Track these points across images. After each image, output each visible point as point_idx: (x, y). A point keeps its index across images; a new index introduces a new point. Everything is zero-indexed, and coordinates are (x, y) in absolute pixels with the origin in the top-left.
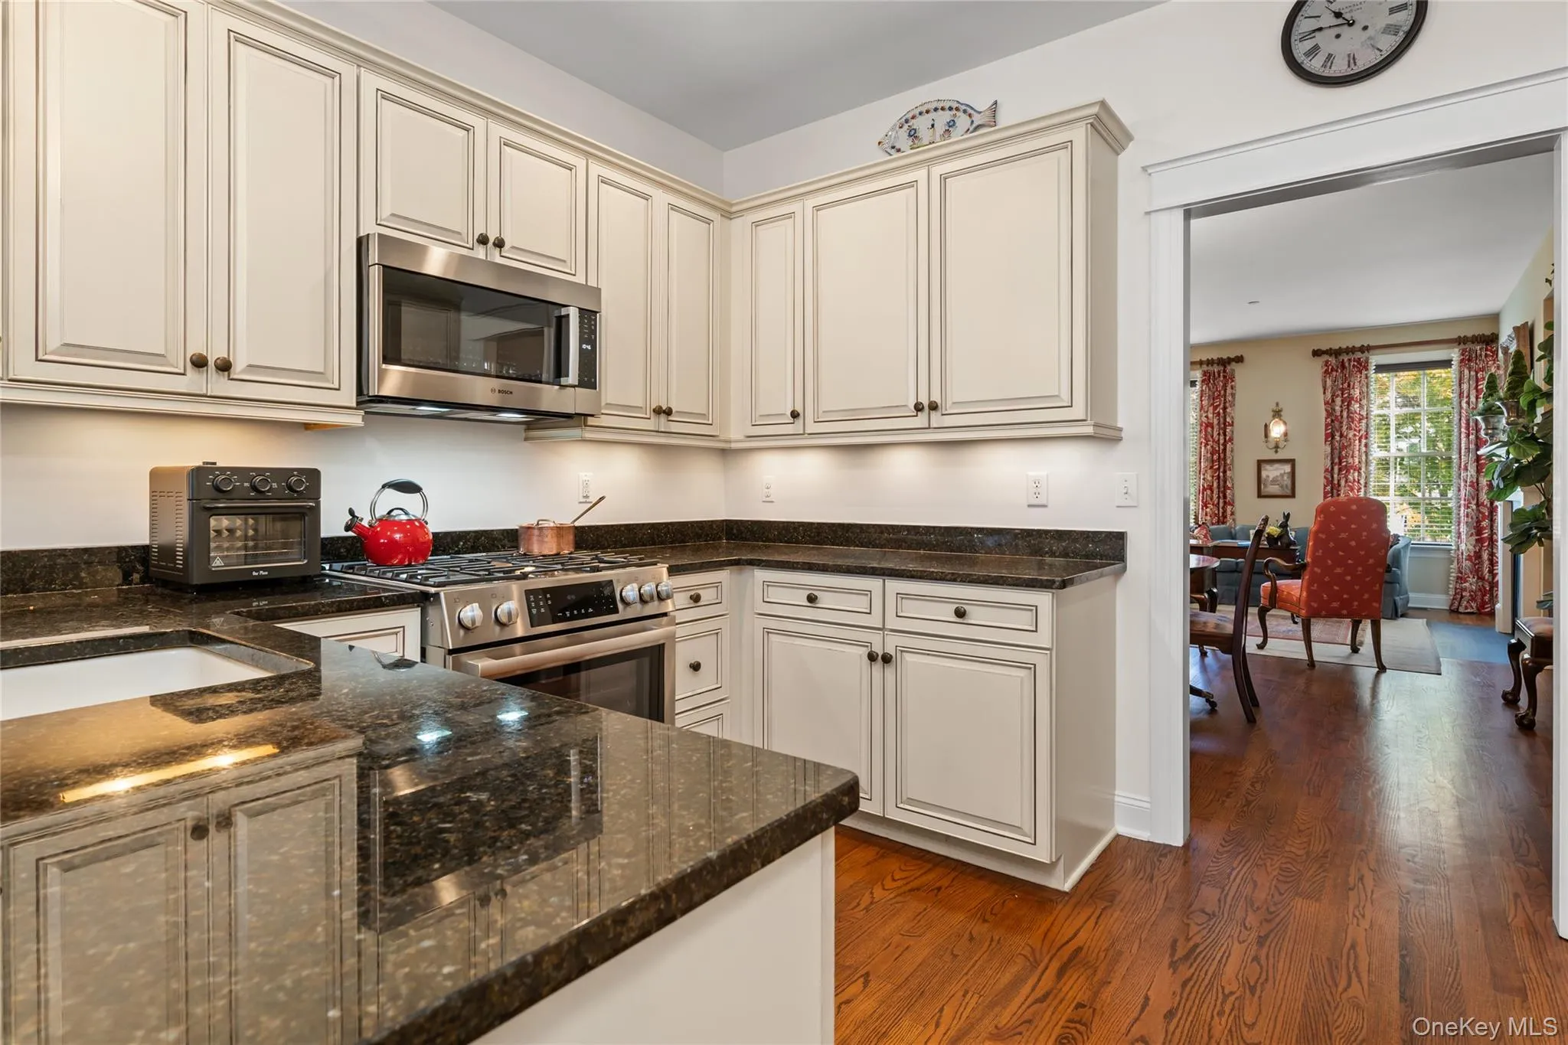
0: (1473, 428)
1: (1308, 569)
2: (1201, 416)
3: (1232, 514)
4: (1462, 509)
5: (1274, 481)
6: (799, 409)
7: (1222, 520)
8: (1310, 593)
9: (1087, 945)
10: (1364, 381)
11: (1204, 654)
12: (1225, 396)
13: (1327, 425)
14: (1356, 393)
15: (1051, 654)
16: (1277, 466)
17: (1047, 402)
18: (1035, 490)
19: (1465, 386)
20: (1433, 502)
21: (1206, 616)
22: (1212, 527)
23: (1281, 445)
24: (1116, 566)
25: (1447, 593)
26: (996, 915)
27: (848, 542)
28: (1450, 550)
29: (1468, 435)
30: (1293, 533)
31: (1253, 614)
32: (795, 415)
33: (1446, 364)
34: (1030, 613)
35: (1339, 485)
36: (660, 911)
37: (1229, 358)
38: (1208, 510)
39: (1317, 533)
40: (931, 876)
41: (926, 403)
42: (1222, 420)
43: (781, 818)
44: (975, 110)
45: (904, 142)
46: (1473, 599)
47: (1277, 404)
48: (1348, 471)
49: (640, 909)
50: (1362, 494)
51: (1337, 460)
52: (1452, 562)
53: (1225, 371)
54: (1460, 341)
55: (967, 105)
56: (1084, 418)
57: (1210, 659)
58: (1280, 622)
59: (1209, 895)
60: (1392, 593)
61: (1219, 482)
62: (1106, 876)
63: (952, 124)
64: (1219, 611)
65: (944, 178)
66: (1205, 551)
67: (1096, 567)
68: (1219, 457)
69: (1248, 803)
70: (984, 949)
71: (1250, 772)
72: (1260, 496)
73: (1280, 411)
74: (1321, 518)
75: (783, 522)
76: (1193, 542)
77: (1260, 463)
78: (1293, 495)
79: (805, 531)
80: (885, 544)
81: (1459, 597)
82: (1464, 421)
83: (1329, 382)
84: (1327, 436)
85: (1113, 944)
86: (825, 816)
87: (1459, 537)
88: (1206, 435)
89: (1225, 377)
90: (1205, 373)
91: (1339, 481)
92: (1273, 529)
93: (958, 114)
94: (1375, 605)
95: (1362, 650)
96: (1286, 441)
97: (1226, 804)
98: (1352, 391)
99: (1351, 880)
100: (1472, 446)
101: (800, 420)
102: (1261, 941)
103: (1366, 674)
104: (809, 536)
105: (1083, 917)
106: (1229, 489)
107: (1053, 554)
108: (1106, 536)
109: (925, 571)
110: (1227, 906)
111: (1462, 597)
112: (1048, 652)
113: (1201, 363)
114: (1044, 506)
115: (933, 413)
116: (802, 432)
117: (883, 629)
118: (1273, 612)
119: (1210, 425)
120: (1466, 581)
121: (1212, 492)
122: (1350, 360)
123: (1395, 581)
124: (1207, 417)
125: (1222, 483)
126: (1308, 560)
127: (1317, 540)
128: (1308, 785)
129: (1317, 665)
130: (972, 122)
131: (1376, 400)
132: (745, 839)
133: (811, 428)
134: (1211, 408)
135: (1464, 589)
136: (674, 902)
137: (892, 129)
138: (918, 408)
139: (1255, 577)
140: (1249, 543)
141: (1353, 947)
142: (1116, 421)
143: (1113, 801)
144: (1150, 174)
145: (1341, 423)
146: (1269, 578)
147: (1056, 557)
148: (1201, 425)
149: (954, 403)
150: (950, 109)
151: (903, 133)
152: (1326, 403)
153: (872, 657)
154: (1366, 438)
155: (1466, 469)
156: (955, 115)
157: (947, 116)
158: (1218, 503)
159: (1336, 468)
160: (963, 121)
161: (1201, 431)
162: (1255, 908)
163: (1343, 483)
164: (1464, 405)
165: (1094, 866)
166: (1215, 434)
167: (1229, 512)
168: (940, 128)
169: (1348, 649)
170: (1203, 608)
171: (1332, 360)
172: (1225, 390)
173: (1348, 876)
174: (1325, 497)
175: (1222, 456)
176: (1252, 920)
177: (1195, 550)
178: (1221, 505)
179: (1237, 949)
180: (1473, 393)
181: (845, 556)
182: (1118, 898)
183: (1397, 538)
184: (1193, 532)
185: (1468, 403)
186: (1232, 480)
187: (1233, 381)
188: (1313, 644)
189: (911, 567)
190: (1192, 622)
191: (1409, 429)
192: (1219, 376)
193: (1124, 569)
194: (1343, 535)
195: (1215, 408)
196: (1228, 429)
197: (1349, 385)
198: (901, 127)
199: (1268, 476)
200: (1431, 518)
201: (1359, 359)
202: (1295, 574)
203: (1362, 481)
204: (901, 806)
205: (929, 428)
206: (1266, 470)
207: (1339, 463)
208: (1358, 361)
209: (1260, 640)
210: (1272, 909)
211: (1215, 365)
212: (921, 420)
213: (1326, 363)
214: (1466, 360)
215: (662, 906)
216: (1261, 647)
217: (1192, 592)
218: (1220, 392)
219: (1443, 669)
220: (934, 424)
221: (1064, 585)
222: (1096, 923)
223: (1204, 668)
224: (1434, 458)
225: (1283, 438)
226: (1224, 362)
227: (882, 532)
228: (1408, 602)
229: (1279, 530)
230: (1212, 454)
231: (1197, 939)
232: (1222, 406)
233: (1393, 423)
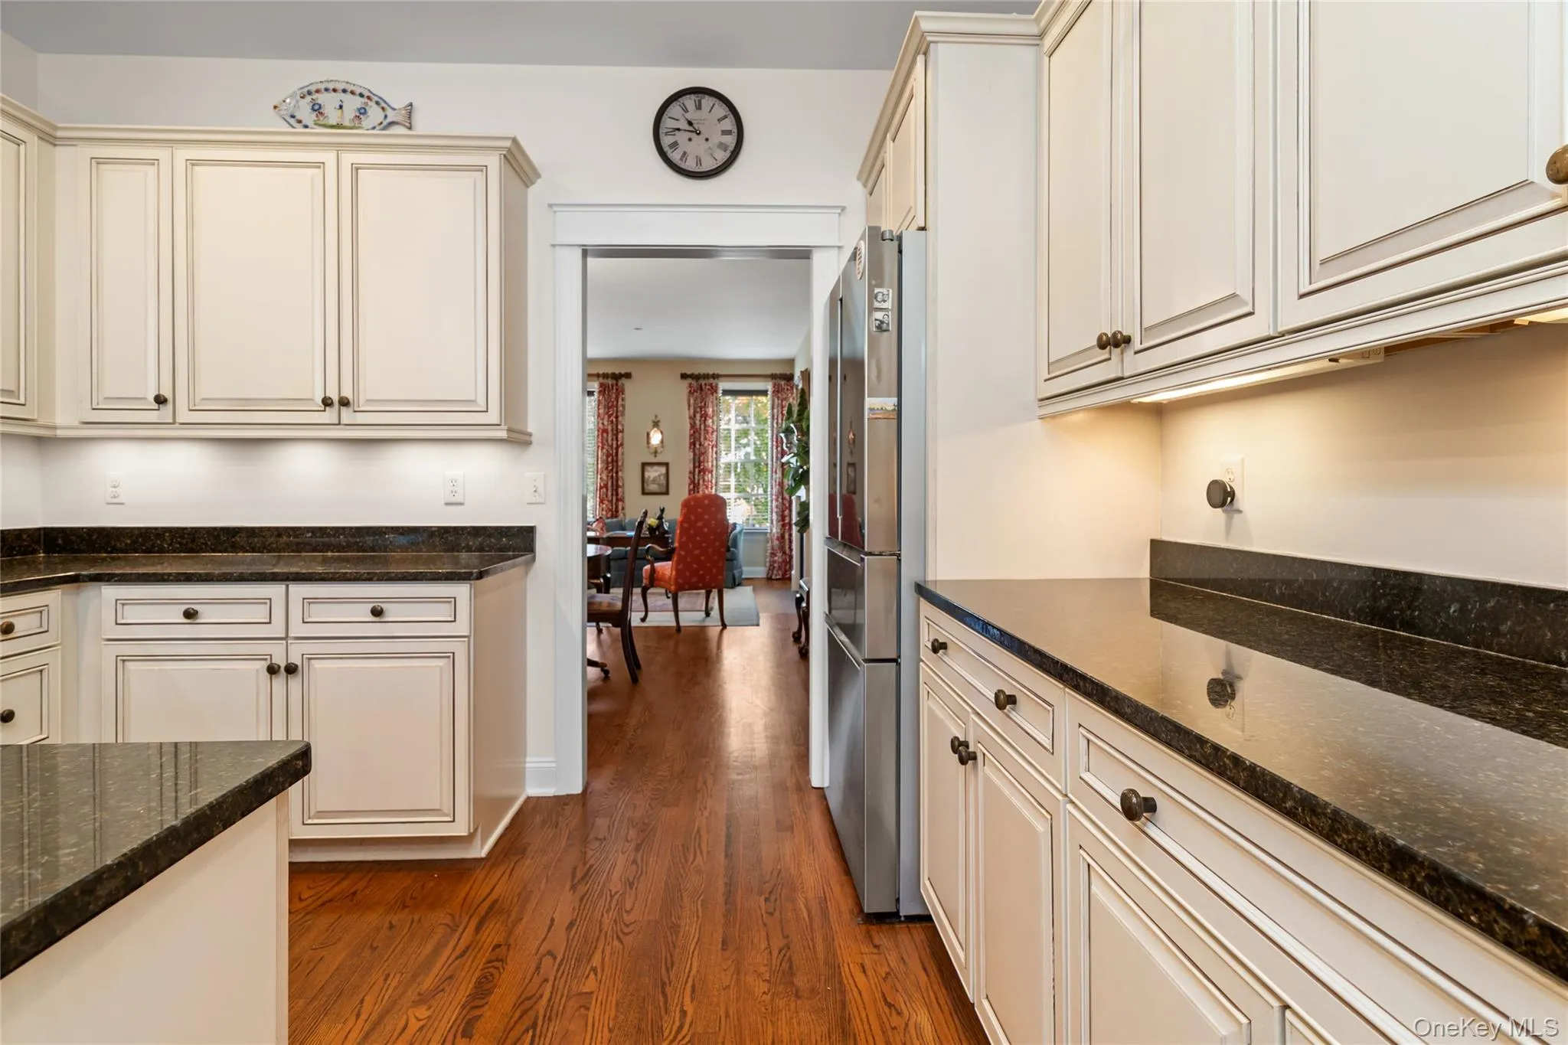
0: (779, 442)
1: (676, 552)
2: (598, 423)
3: (623, 509)
4: (774, 502)
5: (654, 481)
6: (166, 392)
7: (615, 514)
8: (677, 570)
9: (502, 896)
10: (715, 402)
11: (600, 631)
12: (617, 406)
13: (691, 435)
14: (710, 411)
15: (469, 641)
16: (656, 468)
17: (465, 405)
18: (451, 489)
19: (775, 411)
20: (760, 497)
21: (603, 598)
22: (607, 521)
23: (659, 451)
24: (527, 557)
25: (765, 566)
26: (415, 898)
27: (235, 548)
28: (766, 533)
29: (777, 448)
30: (668, 524)
31: (637, 594)
32: (160, 400)
33: (764, 393)
34: (447, 605)
35: (699, 483)
36: (127, 879)
37: (620, 373)
38: (604, 506)
39: (682, 523)
40: (345, 884)
41: (335, 399)
42: (615, 427)
43: (241, 785)
44: (389, 106)
45: (306, 114)
46: (780, 568)
47: (656, 416)
48: (704, 473)
49: (108, 878)
50: (713, 492)
51: (697, 464)
52: (768, 542)
53: (617, 385)
54: (773, 377)
55: (380, 98)
56: (499, 423)
57: (604, 636)
58: (658, 599)
59: (601, 823)
60: (732, 569)
61: (612, 482)
62: (519, 834)
63: (362, 112)
64: (613, 593)
65: (356, 169)
66: (601, 541)
67: (509, 558)
68: (613, 459)
69: (631, 746)
70: (405, 931)
71: (633, 722)
72: (644, 493)
73: (658, 421)
74: (685, 510)
75: (139, 529)
76: (591, 534)
77: (644, 465)
78: (667, 493)
79: (173, 537)
80: (283, 548)
81: (772, 567)
82: (775, 436)
83: (692, 401)
84: (691, 444)
85: (525, 887)
86: (281, 779)
87: (772, 523)
88: (602, 439)
89: (617, 390)
90: (601, 385)
91: (699, 480)
92: (652, 521)
93: (370, 103)
94: (720, 577)
95: (712, 613)
96: (662, 447)
97: (615, 751)
98: (707, 410)
99: (699, 786)
100: (779, 456)
101: (170, 406)
102: (637, 849)
103: (714, 632)
104: (179, 543)
105: (499, 873)
106: (620, 487)
107: (469, 549)
108: (518, 530)
109: (338, 573)
110: (615, 829)
111: (774, 567)
112: (466, 639)
113: (598, 375)
114: (461, 504)
115: (343, 409)
116: (171, 421)
117: (286, 638)
118: (651, 591)
119: (605, 431)
120: (776, 556)
121: (607, 490)
122: (705, 384)
123: (732, 559)
124: (603, 424)
125: (614, 483)
126: (676, 545)
127: (682, 529)
128: (674, 722)
129: (682, 629)
130: (386, 117)
131: (724, 418)
132: (207, 806)
133: (183, 415)
134: (606, 416)
135: (774, 562)
136: (141, 869)
137: (291, 96)
138: (327, 402)
139: (638, 562)
140: (632, 533)
141: (698, 831)
142: (526, 427)
143: (524, 768)
144: (555, 212)
145: (700, 434)
146: (649, 562)
147: (472, 552)
148: (598, 431)
149: (368, 400)
150: (361, 95)
151: (305, 105)
152: (690, 418)
153: (272, 670)
154: (716, 447)
155: (776, 472)
156: (366, 104)
157: (358, 102)
158: (612, 499)
159: (697, 470)
160: (375, 115)
161: (598, 435)
162: (634, 824)
163: (701, 482)
164: (775, 425)
165: (507, 829)
166: (610, 439)
167: (620, 508)
168: (350, 112)
169: (703, 614)
170: (599, 591)
171: (694, 383)
172: (617, 402)
173: (697, 782)
174: (690, 494)
175: (615, 458)
176: (632, 834)
177: (591, 540)
178: (614, 501)
179: (621, 860)
180: (780, 416)
181: (232, 563)
182: (529, 849)
183: (735, 525)
184: (592, 525)
185: (777, 423)
186: (623, 479)
187: (623, 394)
188: (680, 614)
189: (320, 569)
190: (589, 604)
191: (744, 441)
192: (613, 388)
193: (534, 559)
194: (700, 524)
195: (610, 416)
196: (620, 435)
197: (705, 404)
198: (302, 97)
199: (649, 477)
200: (758, 509)
201: (712, 384)
202: (667, 557)
203: (714, 481)
204: (310, 821)
205: (339, 424)
206: (649, 471)
207: (699, 467)
208: (711, 385)
209: (642, 614)
210: (646, 821)
211: (610, 379)
212: (330, 416)
213: (690, 385)
214: (777, 391)
215: (129, 874)
216: (643, 620)
217: (589, 577)
218: (613, 402)
219: (761, 622)
220: (344, 421)
221: (480, 576)
222: (510, 875)
223: (600, 643)
224: (760, 464)
225: (660, 445)
226: (617, 377)
227: (279, 535)
228: (742, 574)
229: (657, 522)
230: (607, 456)
231: (590, 863)
232: (615, 415)
233: (733, 435)
